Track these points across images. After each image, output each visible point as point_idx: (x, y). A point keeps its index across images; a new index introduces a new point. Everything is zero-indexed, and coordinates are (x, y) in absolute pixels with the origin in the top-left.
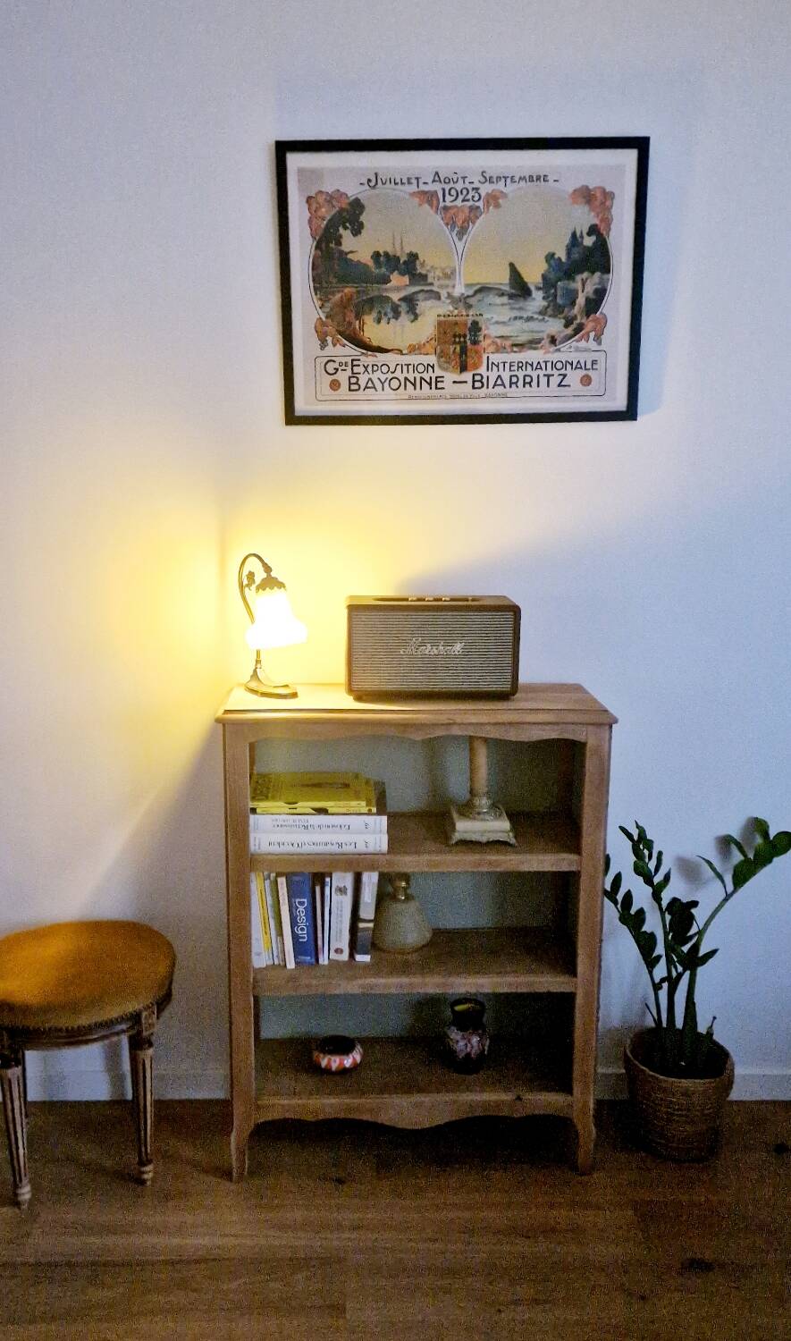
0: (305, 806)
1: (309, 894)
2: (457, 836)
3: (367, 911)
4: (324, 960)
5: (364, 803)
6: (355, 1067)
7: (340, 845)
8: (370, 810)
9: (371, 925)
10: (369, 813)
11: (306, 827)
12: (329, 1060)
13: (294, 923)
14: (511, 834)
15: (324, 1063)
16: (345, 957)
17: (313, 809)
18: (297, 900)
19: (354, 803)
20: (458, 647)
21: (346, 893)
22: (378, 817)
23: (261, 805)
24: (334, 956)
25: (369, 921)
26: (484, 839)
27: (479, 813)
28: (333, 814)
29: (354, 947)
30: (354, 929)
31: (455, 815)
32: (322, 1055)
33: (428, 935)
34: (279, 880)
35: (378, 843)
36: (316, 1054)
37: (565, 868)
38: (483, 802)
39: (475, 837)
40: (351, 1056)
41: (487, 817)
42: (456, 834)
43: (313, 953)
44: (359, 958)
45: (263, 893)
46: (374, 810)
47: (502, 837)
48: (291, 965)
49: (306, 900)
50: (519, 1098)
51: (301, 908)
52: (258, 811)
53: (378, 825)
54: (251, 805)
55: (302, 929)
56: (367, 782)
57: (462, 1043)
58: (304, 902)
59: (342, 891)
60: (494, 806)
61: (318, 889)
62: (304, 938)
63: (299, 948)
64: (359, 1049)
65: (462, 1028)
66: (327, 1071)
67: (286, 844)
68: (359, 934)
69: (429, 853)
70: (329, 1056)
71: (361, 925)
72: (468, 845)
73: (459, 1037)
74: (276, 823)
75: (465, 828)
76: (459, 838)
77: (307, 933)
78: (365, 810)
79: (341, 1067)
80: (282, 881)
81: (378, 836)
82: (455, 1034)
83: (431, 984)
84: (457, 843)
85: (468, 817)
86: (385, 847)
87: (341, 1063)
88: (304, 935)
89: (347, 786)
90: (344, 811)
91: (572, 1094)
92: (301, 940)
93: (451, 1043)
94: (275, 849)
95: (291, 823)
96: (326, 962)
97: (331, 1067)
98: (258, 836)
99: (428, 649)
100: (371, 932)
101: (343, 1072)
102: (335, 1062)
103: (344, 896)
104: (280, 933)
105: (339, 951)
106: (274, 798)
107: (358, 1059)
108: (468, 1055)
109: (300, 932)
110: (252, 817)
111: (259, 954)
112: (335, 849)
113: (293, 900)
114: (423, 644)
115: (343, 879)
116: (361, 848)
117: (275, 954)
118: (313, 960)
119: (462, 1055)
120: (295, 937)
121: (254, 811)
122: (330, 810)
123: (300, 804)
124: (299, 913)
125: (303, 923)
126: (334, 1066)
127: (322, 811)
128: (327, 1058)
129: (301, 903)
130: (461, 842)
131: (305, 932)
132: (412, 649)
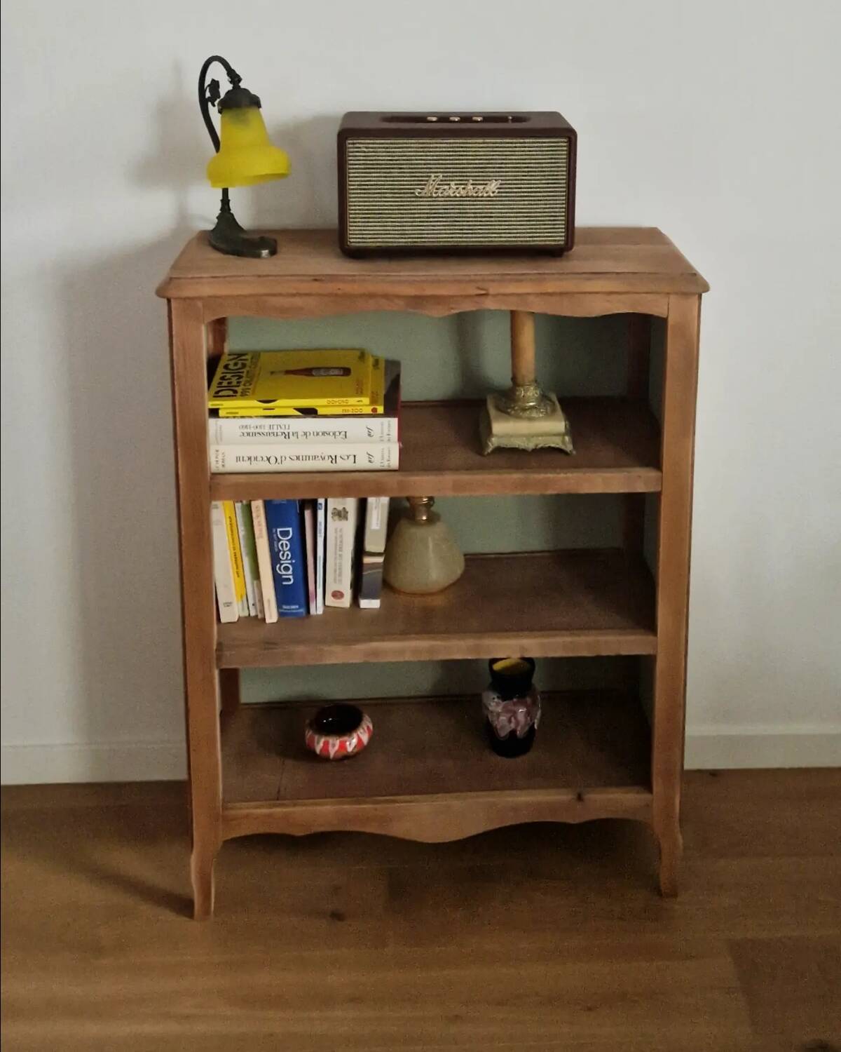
0: (286, 404)
1: (295, 520)
2: (494, 442)
3: (376, 541)
4: (317, 609)
5: (366, 400)
6: (362, 750)
7: (334, 459)
8: (374, 410)
9: (380, 560)
10: (374, 415)
11: (287, 436)
12: (326, 744)
13: (275, 559)
14: (567, 438)
15: (319, 748)
16: (346, 602)
17: (297, 409)
18: (279, 530)
19: (353, 401)
20: (493, 187)
21: (346, 518)
22: (386, 420)
23: (225, 405)
24: (330, 601)
25: (379, 554)
26: (530, 446)
27: (524, 410)
28: (324, 416)
29: (358, 589)
30: (358, 566)
31: (492, 412)
32: (316, 737)
33: (458, 569)
34: (254, 504)
35: (386, 457)
36: (309, 734)
37: (640, 488)
38: (530, 394)
39: (519, 443)
40: (355, 735)
41: (534, 415)
42: (493, 439)
43: (303, 600)
44: (365, 603)
45: (234, 521)
46: (381, 410)
47: (555, 442)
48: (272, 616)
49: (290, 529)
50: (580, 798)
51: (284, 541)
52: (221, 413)
53: (386, 431)
54: (211, 404)
55: (286, 569)
56: (376, 363)
57: (503, 718)
58: (288, 531)
59: (342, 515)
60: (544, 398)
61: (308, 514)
62: (289, 580)
63: (284, 594)
64: (367, 723)
65: (504, 697)
66: (323, 759)
67: (259, 459)
68: (364, 573)
69: (457, 469)
70: (326, 738)
71: (367, 560)
72: (514, 457)
73: (499, 709)
74: (245, 431)
75: (505, 430)
76: (496, 445)
77: (293, 574)
78: (368, 410)
79: (343, 753)
80: (258, 507)
81: (385, 446)
82: (494, 704)
83: (459, 648)
84: (493, 453)
85: (508, 414)
86: (394, 462)
87: (342, 746)
88: (289, 574)
89: (346, 372)
90: (339, 411)
92: (284, 583)
93: (490, 717)
94: (245, 466)
95: (267, 430)
96: (320, 611)
97: (328, 752)
98: (222, 448)
99: (452, 189)
100: (381, 570)
101: (345, 758)
102: (332, 745)
103: (344, 522)
104: (256, 575)
105: (338, 595)
106: (244, 395)
107: (365, 738)
108: (513, 732)
109: (284, 573)
110: (212, 423)
111: (228, 604)
112: (326, 465)
113: (274, 531)
114: (445, 182)
115: (342, 503)
116: (363, 463)
117: (251, 602)
118: (302, 610)
119: (503, 733)
120: (277, 579)
121: (214, 413)
122: (320, 411)
123: (279, 403)
124: (282, 544)
125: (286, 559)
126: (332, 752)
127: (310, 412)
128: (323, 740)
129: (285, 534)
130: (500, 450)
131: (290, 572)
132: (430, 188)
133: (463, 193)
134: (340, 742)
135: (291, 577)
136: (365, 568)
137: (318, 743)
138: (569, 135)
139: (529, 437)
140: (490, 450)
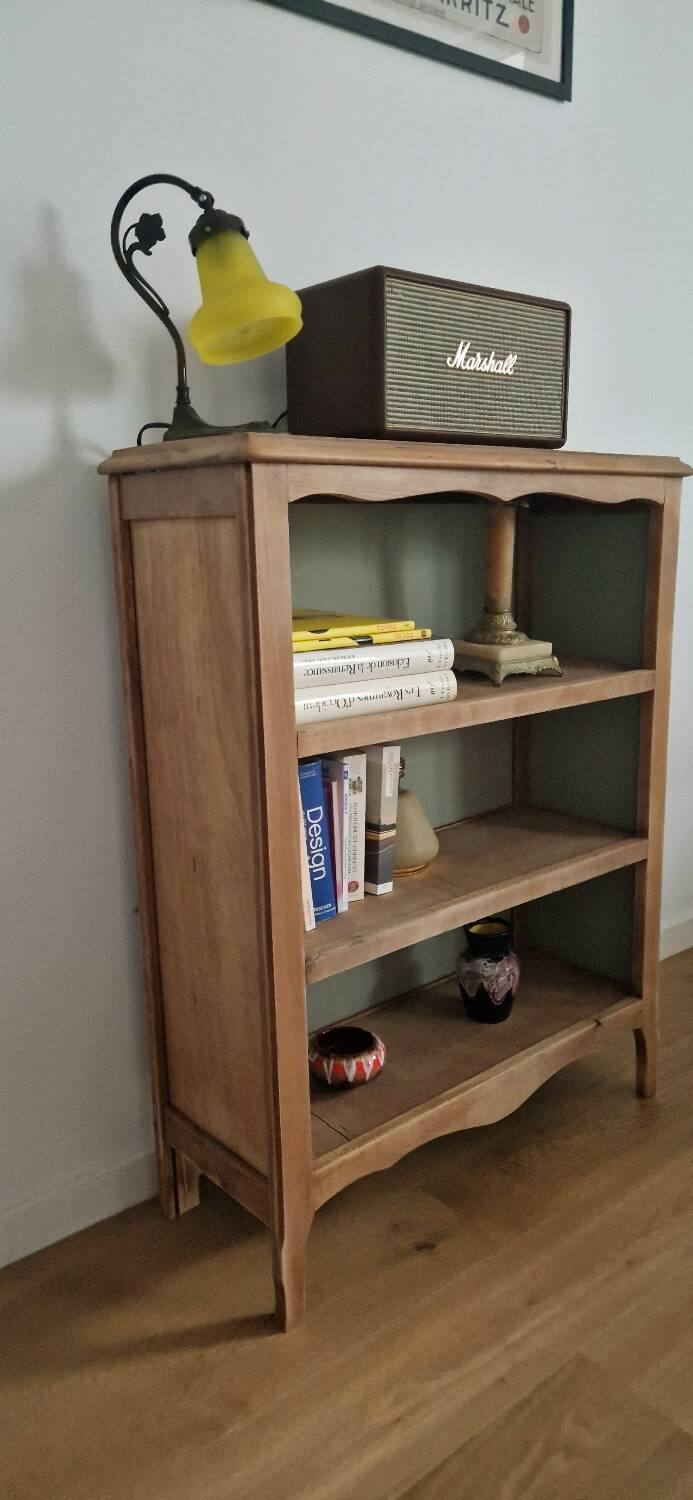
0: (339, 633)
1: (324, 796)
2: (504, 670)
4: (342, 904)
5: (412, 624)
7: (400, 694)
8: (424, 635)
9: (393, 833)
10: (424, 639)
11: (352, 671)
12: (360, 1067)
14: (557, 659)
15: (351, 1075)
16: (359, 894)
17: (353, 638)
19: (400, 625)
20: (512, 360)
21: (360, 789)
22: (436, 643)
25: (392, 827)
26: (533, 670)
27: (507, 637)
28: (379, 644)
29: (372, 874)
30: (371, 846)
32: (344, 1063)
35: (443, 685)
38: (506, 624)
39: (524, 668)
41: (518, 641)
42: (502, 668)
43: (331, 896)
46: (429, 632)
47: (546, 665)
48: (311, 924)
49: (321, 808)
50: (599, 1024)
51: (315, 824)
53: (443, 655)
55: (320, 860)
58: (320, 812)
59: (355, 787)
61: (334, 785)
62: (321, 872)
63: (319, 892)
66: (360, 1082)
67: (328, 704)
68: (378, 853)
70: (358, 1059)
71: (383, 836)
72: (519, 678)
76: (507, 672)
77: (326, 864)
78: (418, 634)
79: (379, 1068)
81: (443, 673)
84: (506, 679)
86: (452, 690)
87: (373, 1063)
88: (321, 867)
90: (390, 637)
91: (639, 996)
92: (318, 878)
94: (314, 715)
95: (329, 665)
96: (346, 907)
97: (365, 1074)
99: (477, 363)
100: (393, 845)
101: (378, 1073)
102: (365, 1065)
103: (358, 794)
105: (352, 886)
109: (317, 865)
112: (391, 703)
115: (355, 768)
116: (426, 697)
118: (332, 909)
120: (313, 875)
122: (376, 639)
123: (332, 632)
124: (313, 832)
125: (318, 848)
126: (368, 1071)
127: (366, 642)
128: (354, 1063)
129: (314, 816)
130: (512, 677)
131: (322, 863)
132: (460, 357)
133: (487, 369)
134: (357, 1064)
135: (323, 869)
136: (381, 845)
137: (350, 1067)
138: (567, 311)
139: (529, 660)
140: (502, 676)
